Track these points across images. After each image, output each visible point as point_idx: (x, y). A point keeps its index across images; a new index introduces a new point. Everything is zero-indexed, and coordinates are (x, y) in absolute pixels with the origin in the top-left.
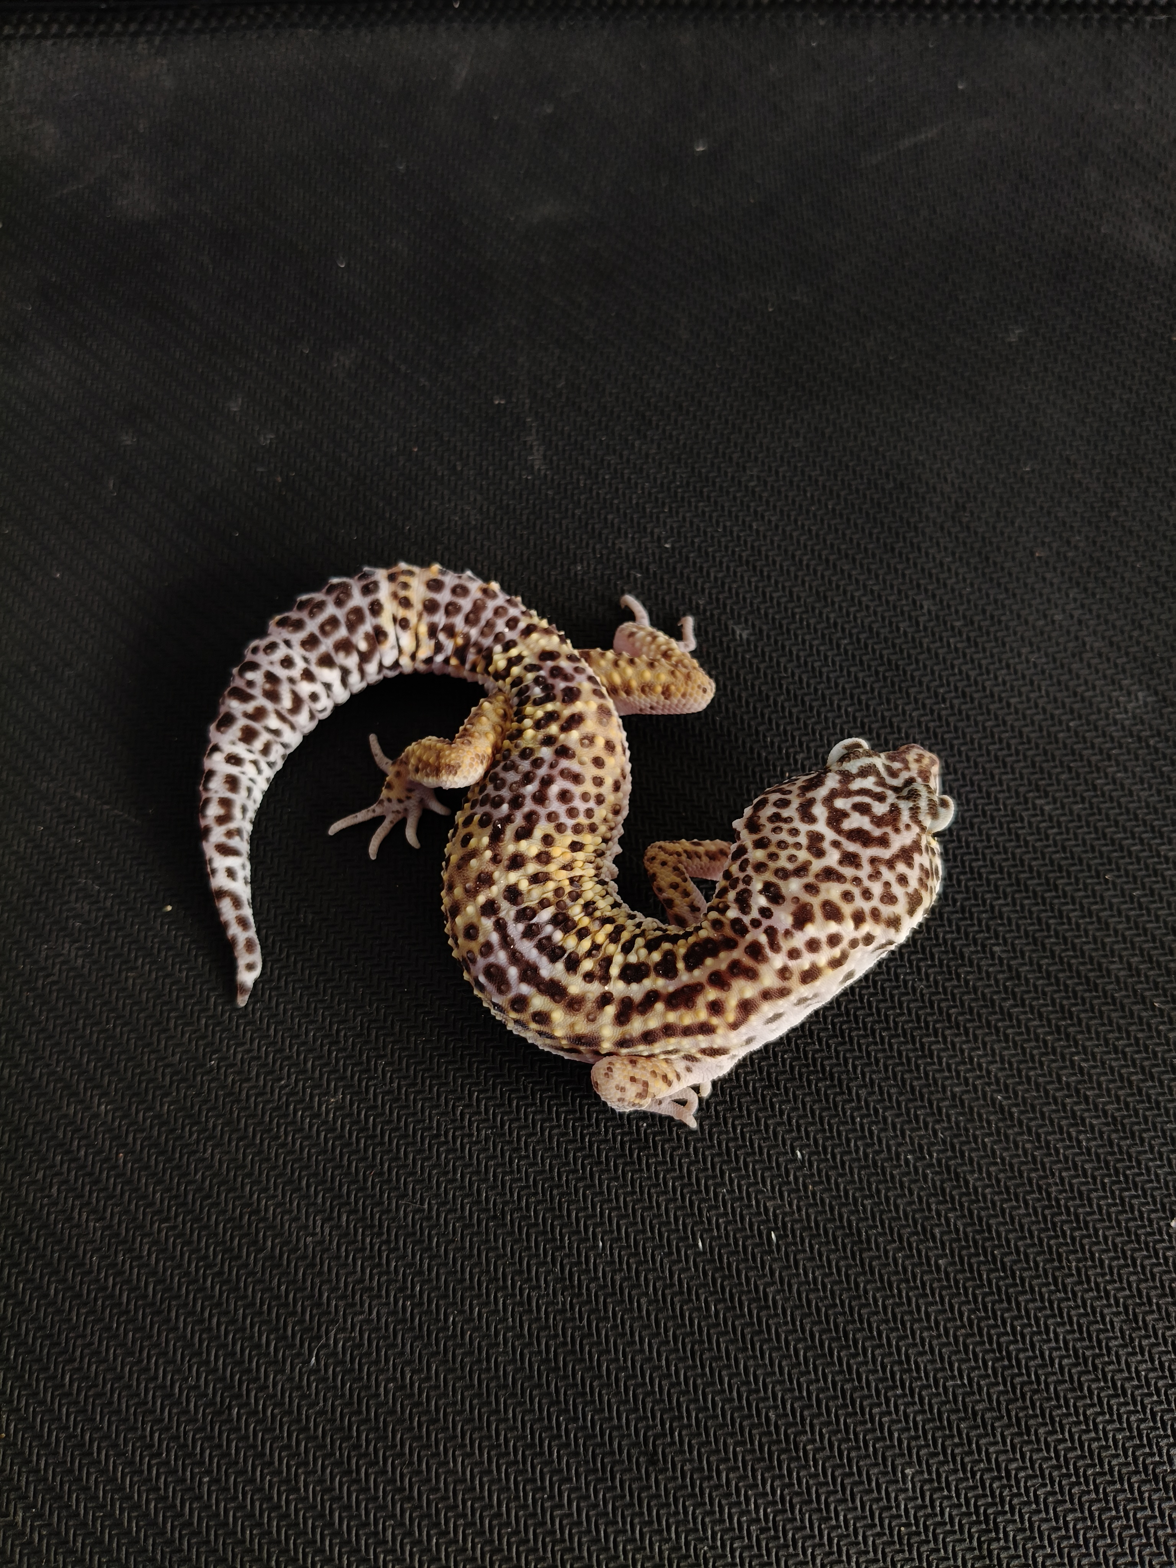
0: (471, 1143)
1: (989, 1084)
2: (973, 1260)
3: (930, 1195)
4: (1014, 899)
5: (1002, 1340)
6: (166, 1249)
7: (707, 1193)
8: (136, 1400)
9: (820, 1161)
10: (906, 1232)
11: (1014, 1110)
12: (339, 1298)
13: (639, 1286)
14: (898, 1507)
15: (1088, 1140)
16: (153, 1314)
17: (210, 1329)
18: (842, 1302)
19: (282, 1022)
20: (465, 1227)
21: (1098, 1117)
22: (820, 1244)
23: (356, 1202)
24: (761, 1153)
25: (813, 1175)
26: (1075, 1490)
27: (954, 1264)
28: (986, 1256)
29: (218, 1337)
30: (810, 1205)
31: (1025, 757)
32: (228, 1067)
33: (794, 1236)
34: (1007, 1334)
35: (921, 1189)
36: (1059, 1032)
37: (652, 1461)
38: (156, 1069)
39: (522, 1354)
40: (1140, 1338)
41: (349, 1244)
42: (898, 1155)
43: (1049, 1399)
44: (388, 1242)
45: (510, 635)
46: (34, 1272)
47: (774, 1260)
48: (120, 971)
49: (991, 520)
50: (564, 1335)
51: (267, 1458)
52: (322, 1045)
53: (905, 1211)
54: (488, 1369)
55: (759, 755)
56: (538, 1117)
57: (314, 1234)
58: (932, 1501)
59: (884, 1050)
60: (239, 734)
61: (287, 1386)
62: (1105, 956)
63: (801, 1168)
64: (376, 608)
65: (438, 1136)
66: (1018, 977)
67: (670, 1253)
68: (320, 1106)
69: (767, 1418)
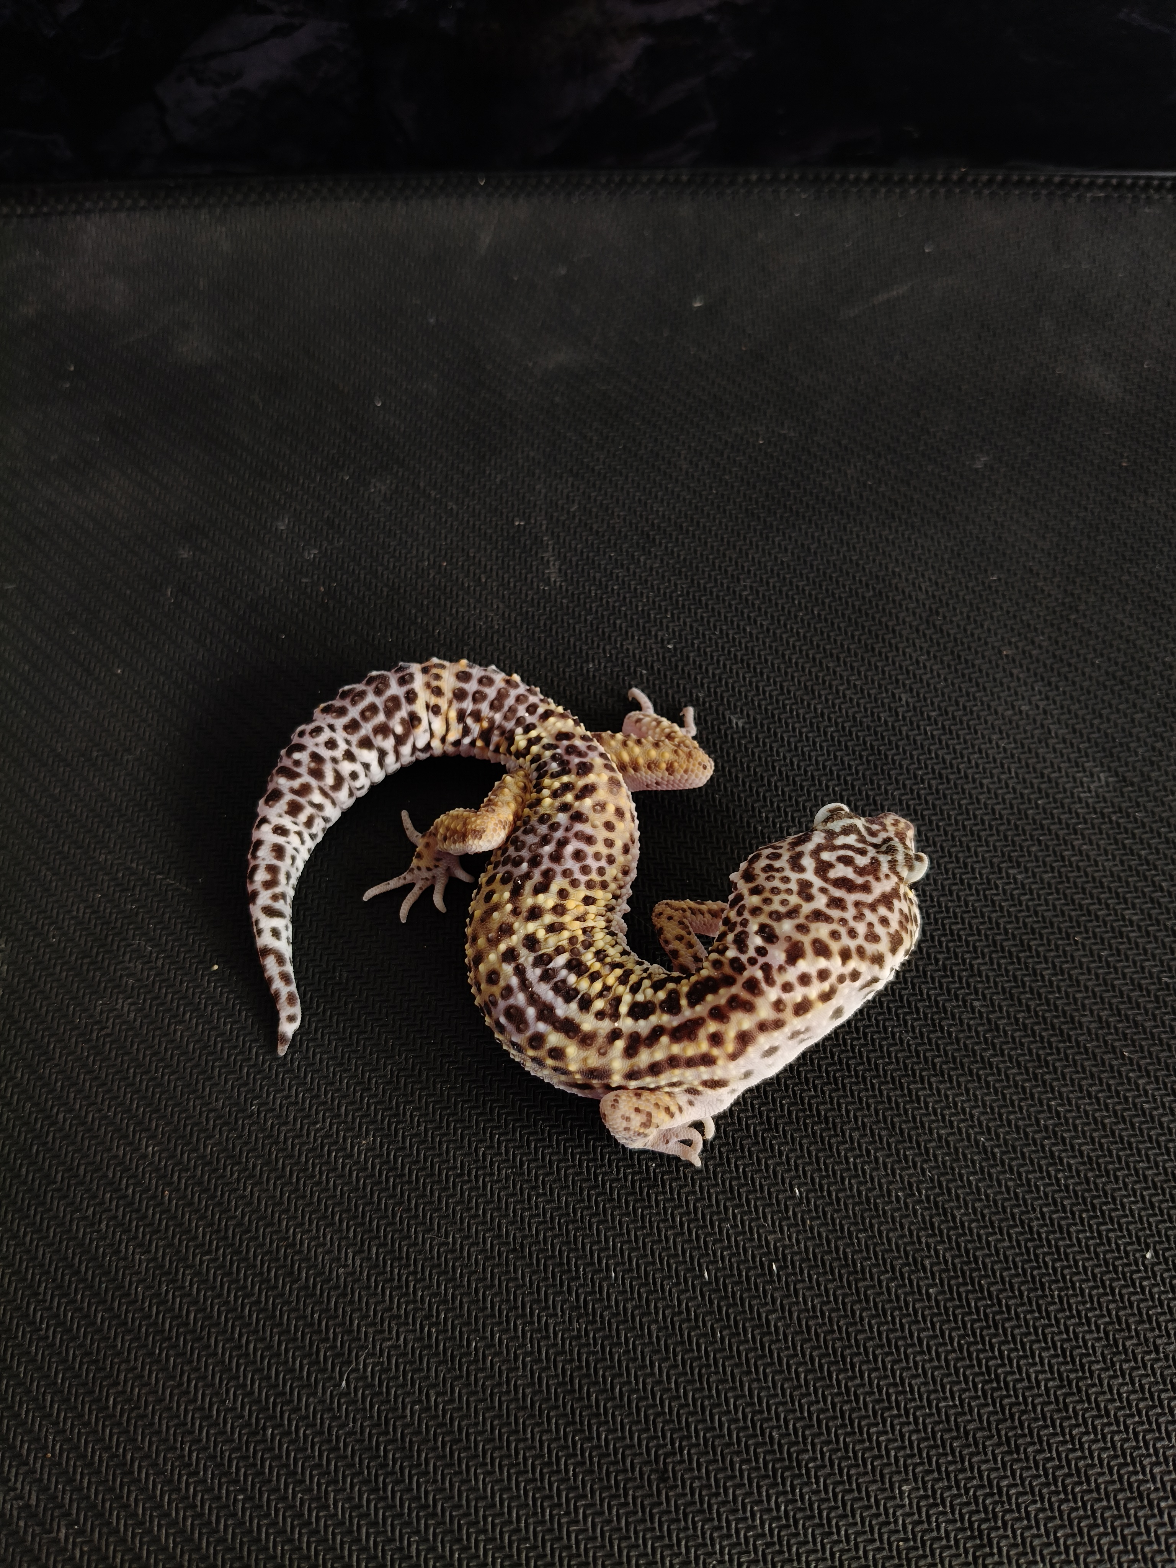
0: (492, 1182)
1: (972, 1127)
2: (961, 1289)
3: (920, 1229)
4: (991, 959)
5: (991, 1363)
6: (207, 1280)
7: (712, 1227)
8: (176, 1421)
9: (817, 1198)
10: (898, 1263)
11: (996, 1150)
12: (367, 1326)
13: (650, 1314)
14: (896, 1522)
15: (1066, 1178)
16: (194, 1341)
17: (247, 1355)
18: (839, 1328)
19: (318, 1071)
20: (486, 1259)
21: (1074, 1157)
22: (818, 1274)
23: (385, 1236)
24: (762, 1191)
25: (810, 1211)
26: (1064, 1507)
27: (944, 1292)
28: (973, 1285)
29: (255, 1362)
30: (808, 1239)
31: (998, 831)
32: (267, 1111)
33: (794, 1267)
34: (994, 1358)
35: (912, 1223)
36: (1036, 1080)
37: (663, 1479)
38: (200, 1114)
39: (540, 1378)
40: (1121, 1362)
41: (378, 1274)
42: (889, 1192)
43: (1036, 1420)
44: (415, 1273)
45: (530, 719)
46: (82, 1301)
47: (775, 1289)
48: (169, 1024)
49: (962, 623)
50: (580, 1360)
51: (299, 1477)
52: (355, 1092)
53: (897, 1244)
54: (508, 1392)
55: (755, 828)
56: (555, 1158)
57: (345, 1266)
58: (928, 1516)
59: (875, 1096)
60: (286, 808)
61: (319, 1408)
62: (1077, 1010)
63: (800, 1204)
64: (411, 697)
65: (461, 1175)
66: (997, 1028)
67: (678, 1284)
68: (352, 1147)
69: (771, 1437)
